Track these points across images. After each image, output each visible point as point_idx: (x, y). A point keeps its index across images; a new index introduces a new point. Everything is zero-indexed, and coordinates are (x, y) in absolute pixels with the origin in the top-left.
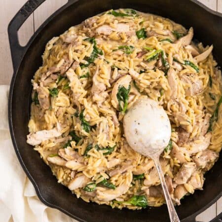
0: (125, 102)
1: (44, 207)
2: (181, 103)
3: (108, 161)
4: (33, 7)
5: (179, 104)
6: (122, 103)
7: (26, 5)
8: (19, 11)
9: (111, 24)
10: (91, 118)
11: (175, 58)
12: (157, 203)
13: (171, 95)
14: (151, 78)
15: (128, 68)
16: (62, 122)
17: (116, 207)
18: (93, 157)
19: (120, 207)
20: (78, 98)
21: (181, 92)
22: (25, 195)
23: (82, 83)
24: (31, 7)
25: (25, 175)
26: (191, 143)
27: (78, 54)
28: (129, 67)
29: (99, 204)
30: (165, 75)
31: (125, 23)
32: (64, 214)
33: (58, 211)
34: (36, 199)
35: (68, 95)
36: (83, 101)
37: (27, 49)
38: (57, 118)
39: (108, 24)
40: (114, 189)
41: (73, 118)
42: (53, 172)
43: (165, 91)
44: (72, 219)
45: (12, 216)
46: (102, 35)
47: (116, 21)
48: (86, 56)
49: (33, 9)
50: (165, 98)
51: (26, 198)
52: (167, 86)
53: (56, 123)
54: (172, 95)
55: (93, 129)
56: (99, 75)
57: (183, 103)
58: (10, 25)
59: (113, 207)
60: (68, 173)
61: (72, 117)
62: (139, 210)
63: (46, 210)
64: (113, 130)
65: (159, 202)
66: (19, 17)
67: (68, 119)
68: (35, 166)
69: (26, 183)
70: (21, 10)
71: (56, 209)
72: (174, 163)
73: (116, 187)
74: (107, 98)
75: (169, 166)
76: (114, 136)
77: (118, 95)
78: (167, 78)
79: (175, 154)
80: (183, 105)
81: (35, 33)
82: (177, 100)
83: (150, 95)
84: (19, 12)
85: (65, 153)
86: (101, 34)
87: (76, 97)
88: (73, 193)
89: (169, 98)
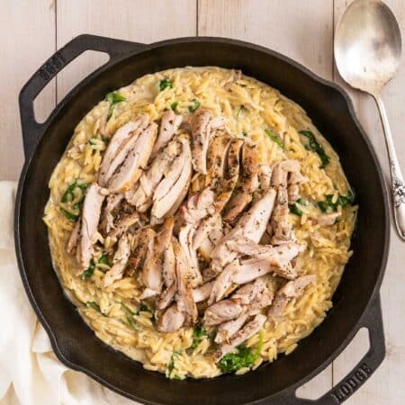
4: (57, 67)
7: (47, 63)
22: (34, 350)
51: (34, 355)
68: (51, 306)
81: (58, 107)
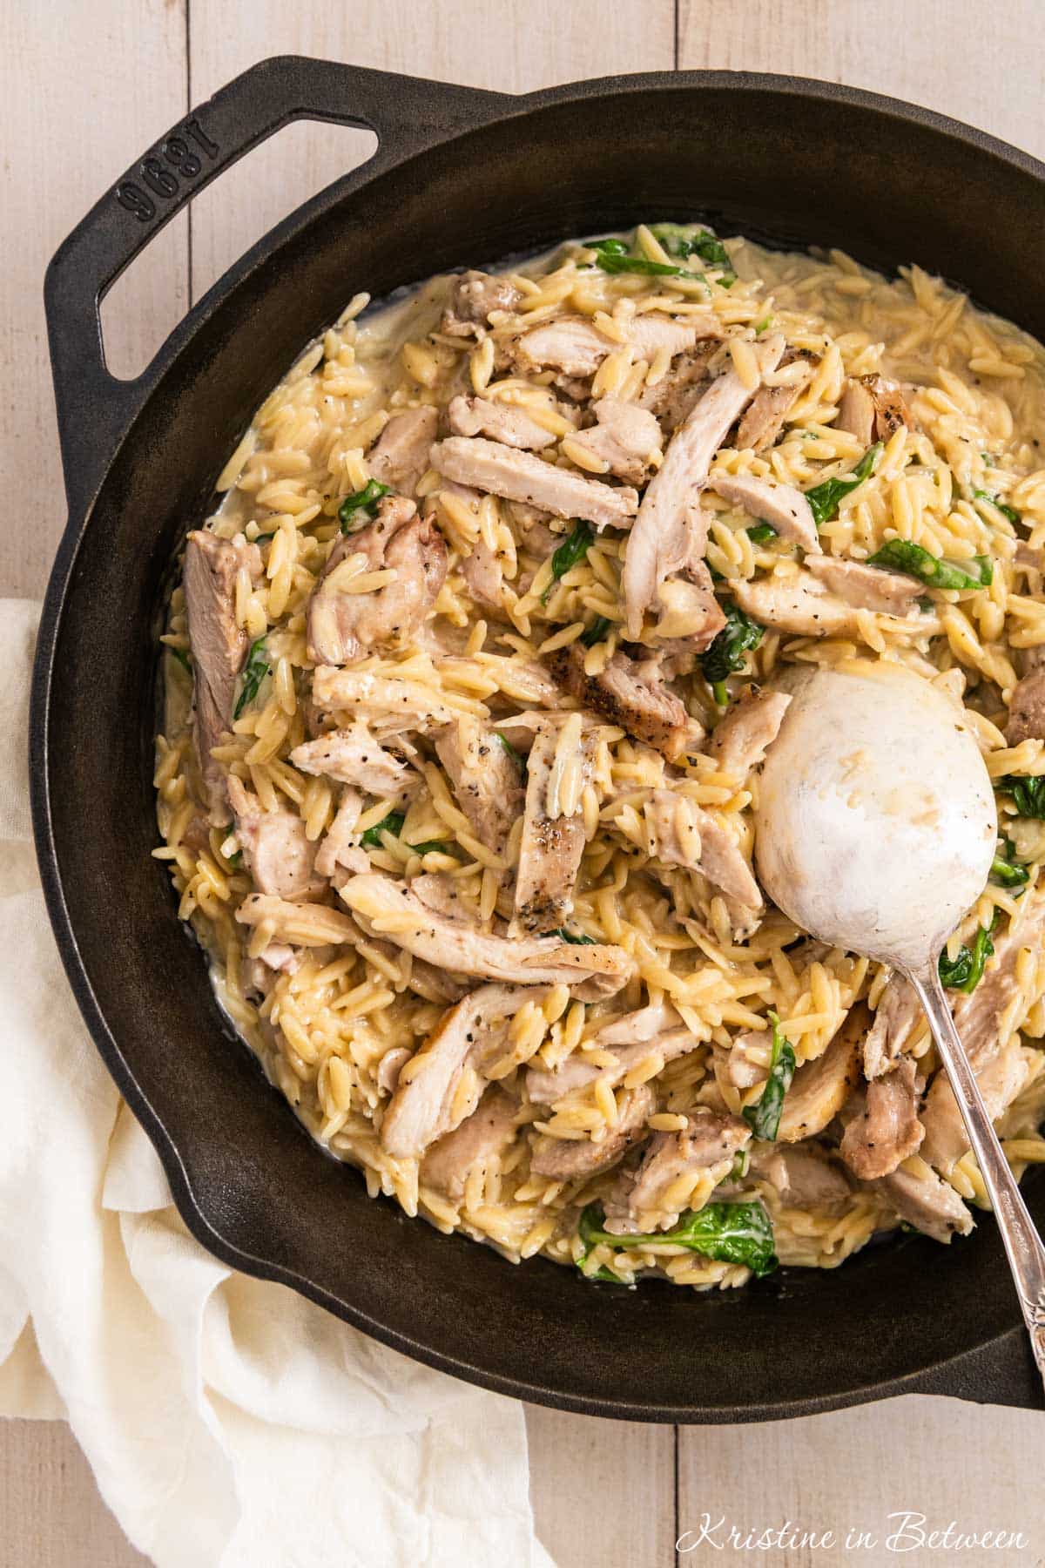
1: (211, 1273)
4: (189, 175)
7: (149, 159)
8: (113, 188)
9: (601, 317)
22: (109, 1203)
24: (175, 171)
25: (115, 1093)
31: (673, 316)
32: (322, 1311)
33: (289, 1295)
34: (173, 1229)
37: (147, 393)
39: (587, 318)
44: (368, 1340)
45: (30, 1319)
46: (550, 375)
47: (627, 306)
49: (187, 185)
51: (110, 1221)
58: (56, 262)
59: (590, 1271)
62: (728, 1292)
63: (224, 1289)
66: (108, 222)
68: (168, 1043)
69: (117, 1136)
70: (125, 184)
71: (279, 1285)
81: (194, 312)
84: (110, 194)
86: (546, 368)
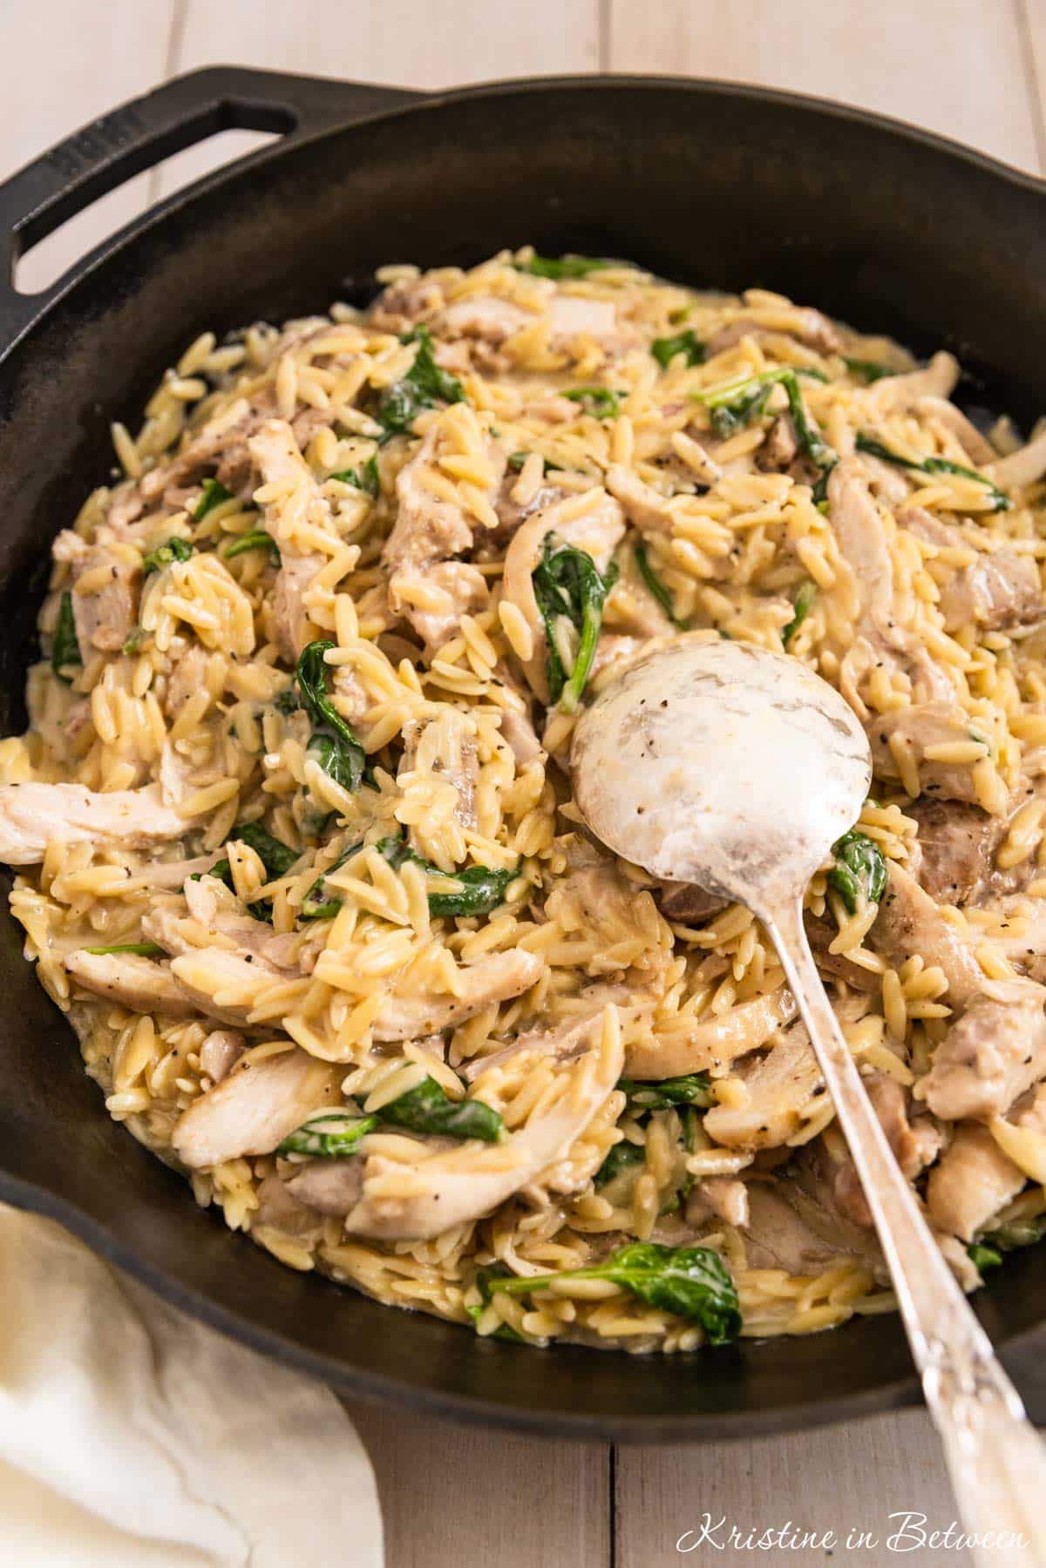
0: (580, 624)
2: (923, 655)
3: (463, 967)
5: (912, 669)
6: (563, 628)
10: (371, 701)
11: (868, 436)
12: (805, 1306)
13: (856, 609)
14: (736, 511)
15: (604, 463)
16: (199, 756)
17: (505, 1325)
18: (364, 915)
19: (535, 1326)
20: (305, 587)
21: (917, 591)
23: (336, 512)
26: (1009, 902)
27: (329, 376)
28: (611, 457)
29: (387, 1300)
30: (815, 501)
35: (250, 589)
36: (331, 608)
38: (169, 721)
40: (490, 1138)
41: (266, 720)
42: (90, 1055)
43: (820, 590)
46: (467, 344)
47: (548, 286)
48: (367, 383)
50: (821, 633)
52: (827, 558)
53: (158, 757)
54: (866, 610)
55: (379, 773)
56: (435, 465)
57: (934, 655)
59: (486, 1326)
60: (185, 1046)
61: (258, 718)
62: (678, 1353)
64: (502, 775)
65: (821, 1302)
67: (233, 732)
72: (910, 1000)
73: (512, 1129)
74: (476, 607)
75: (874, 1025)
76: (510, 820)
77: (538, 576)
78: (826, 513)
79: (907, 929)
80: (933, 670)
82: (899, 638)
83: (734, 624)
85: (185, 911)
86: (465, 334)
87: (292, 585)
88: (202, 1197)
89: (845, 630)
